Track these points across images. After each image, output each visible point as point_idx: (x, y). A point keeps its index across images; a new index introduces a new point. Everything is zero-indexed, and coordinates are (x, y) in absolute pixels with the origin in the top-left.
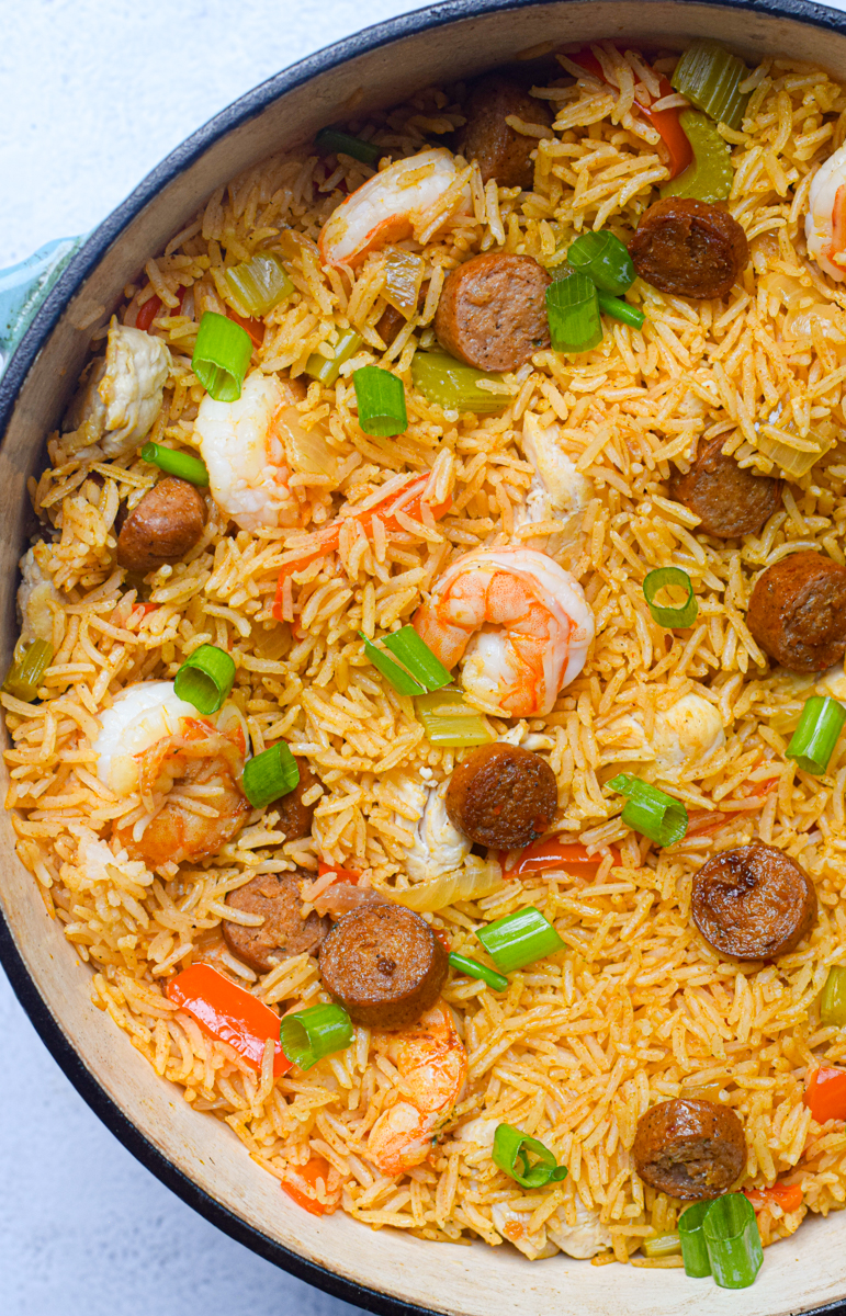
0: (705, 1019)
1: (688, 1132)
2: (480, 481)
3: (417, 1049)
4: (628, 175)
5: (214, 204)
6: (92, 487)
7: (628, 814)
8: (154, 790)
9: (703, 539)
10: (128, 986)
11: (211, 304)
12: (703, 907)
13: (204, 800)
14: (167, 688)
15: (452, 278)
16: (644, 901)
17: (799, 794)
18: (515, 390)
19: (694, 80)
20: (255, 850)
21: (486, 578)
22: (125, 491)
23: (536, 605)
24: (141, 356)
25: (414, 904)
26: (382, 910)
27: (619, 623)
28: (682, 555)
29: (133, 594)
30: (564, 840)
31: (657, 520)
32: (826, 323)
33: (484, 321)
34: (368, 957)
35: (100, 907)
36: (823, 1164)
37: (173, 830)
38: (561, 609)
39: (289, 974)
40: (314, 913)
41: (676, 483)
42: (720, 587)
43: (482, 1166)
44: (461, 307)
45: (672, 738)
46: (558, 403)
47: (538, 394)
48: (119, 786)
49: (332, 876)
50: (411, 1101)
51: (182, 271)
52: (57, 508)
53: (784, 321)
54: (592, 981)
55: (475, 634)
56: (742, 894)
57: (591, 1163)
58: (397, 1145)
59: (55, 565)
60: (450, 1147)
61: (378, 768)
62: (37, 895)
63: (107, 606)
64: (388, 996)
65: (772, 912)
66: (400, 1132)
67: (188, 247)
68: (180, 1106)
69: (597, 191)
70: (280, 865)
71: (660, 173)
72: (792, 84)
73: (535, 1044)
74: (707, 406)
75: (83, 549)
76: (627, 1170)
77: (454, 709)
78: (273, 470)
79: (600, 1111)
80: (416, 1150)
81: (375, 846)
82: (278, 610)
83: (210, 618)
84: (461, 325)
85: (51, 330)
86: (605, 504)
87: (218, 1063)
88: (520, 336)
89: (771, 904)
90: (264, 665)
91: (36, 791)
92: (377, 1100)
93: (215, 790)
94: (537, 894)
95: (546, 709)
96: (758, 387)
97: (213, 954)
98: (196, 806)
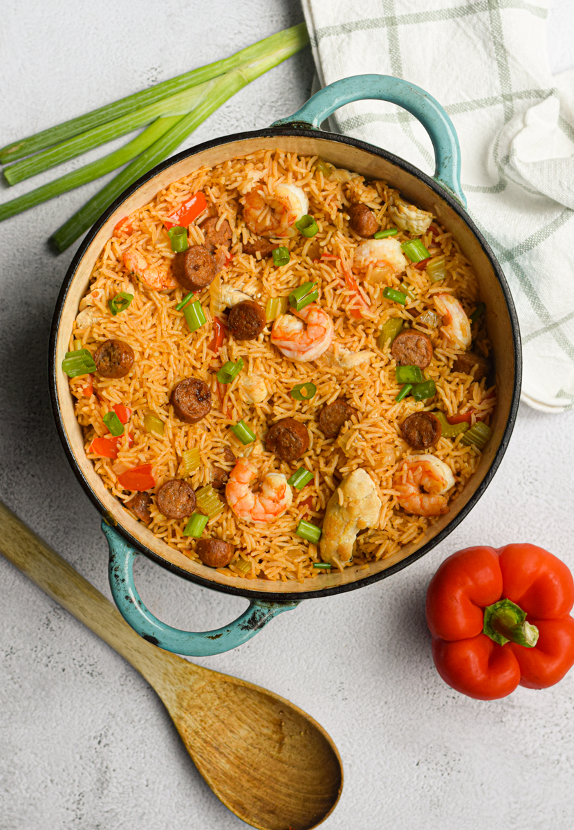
0: (155, 375)
1: (123, 357)
2: (356, 333)
3: (163, 274)
4: (452, 403)
5: (466, 261)
6: (379, 200)
7: (230, 363)
8: (273, 201)
9: (322, 406)
10: (205, 178)
11: (433, 252)
12: (195, 382)
13: (265, 218)
14: (306, 213)
15: (427, 336)
16: (198, 365)
17: (224, 426)
18: (385, 351)
19: (480, 428)
20: (241, 234)
21: (324, 325)
22: (377, 211)
23: (312, 341)
24: (421, 223)
25: (214, 283)
26: (214, 272)
27: (297, 373)
28: (318, 398)
29: (341, 207)
30: (225, 340)
31: (333, 390)
32: (390, 458)
33: (411, 344)
34: (201, 262)
35: (237, 174)
36: (98, 406)
37: (257, 205)
38: (310, 349)
39: (198, 235)
40: (216, 248)
41: (343, 399)
42: (303, 410)
43: (119, 288)
44: (417, 337)
45: (255, 383)
46: (378, 365)
47: (382, 359)
48: (278, 189)
49: (229, 257)
50: (148, 268)
51: (447, 245)
52: (375, 187)
53: (393, 446)
54: (173, 340)
55: (303, 321)
56: (197, 395)
57: (115, 325)
58: (133, 259)
59: (356, 182)
60: (127, 279)
61: (264, 279)
62: (244, 154)
63: (339, 197)
64: (187, 266)
65: (189, 404)
66: (138, 262)
67: (454, 250)
68: (160, 187)
69: (448, 391)
70: (234, 241)
71: (451, 413)
72: (472, 461)
73: (155, 317)
74: (368, 414)
75: (360, 192)
76: (110, 337)
77: (279, 309)
78: (375, 261)
79: (131, 332)
80: (131, 266)
81: (235, 275)
82: (326, 255)
83: (327, 232)
84: (411, 336)
85: (438, 193)
86: (341, 374)
87: (174, 204)
88: (403, 356)
89: (192, 405)
90: (306, 248)
91: (281, 161)
92: (149, 256)
93: (268, 223)
94: (207, 327)
95: (274, 342)
96: (371, 432)
97: (207, 212)
98: (264, 214)
